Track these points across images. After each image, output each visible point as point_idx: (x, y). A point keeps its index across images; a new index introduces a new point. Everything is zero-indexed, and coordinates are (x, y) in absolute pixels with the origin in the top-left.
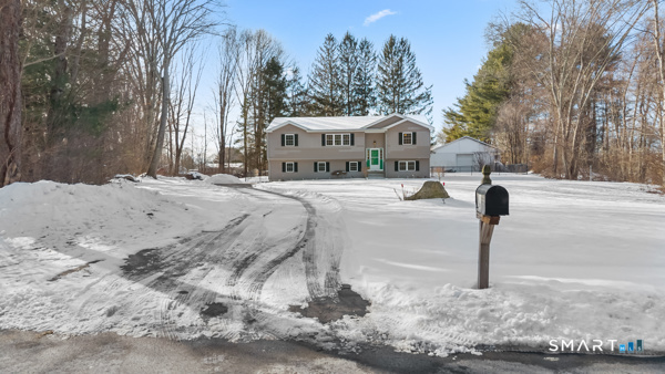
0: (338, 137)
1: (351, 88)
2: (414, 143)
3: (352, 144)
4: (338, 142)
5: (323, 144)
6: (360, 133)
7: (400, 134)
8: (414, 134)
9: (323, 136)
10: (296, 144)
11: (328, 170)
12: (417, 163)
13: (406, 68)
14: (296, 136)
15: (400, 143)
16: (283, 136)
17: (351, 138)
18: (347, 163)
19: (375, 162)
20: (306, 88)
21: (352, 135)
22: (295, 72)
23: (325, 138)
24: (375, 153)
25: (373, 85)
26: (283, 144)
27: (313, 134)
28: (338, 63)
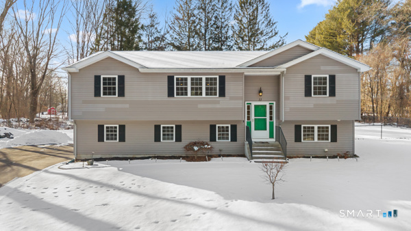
0: (197, 82)
1: (208, 37)
2: (333, 93)
3: (222, 94)
4: (197, 91)
5: (171, 94)
6: (237, 74)
7: (308, 78)
8: (332, 78)
9: (170, 79)
10: (122, 94)
11: (179, 139)
12: (334, 128)
13: (260, 18)
14: (122, 78)
15: (308, 93)
16: (97, 78)
17: (219, 84)
18: (213, 128)
19: (261, 126)
20: (162, 33)
21: (222, 79)
22: (152, 17)
23: (174, 84)
24: (260, 110)
25: (230, 33)
26: (97, 94)
27: (152, 75)
28: (196, 12)
